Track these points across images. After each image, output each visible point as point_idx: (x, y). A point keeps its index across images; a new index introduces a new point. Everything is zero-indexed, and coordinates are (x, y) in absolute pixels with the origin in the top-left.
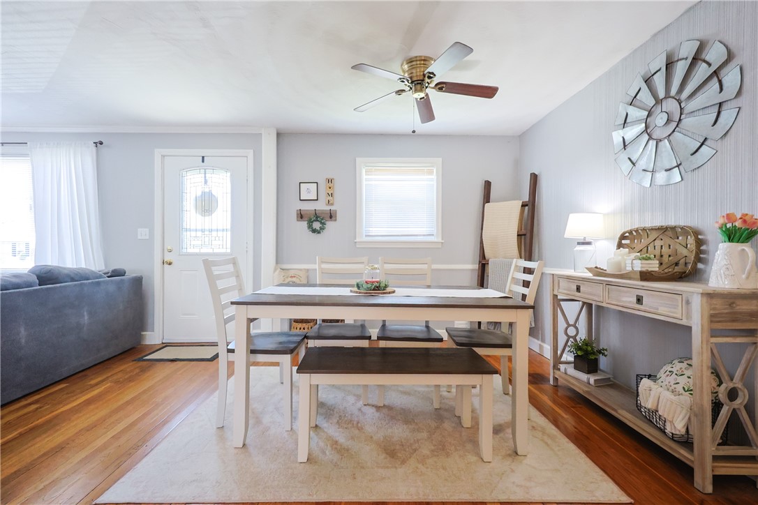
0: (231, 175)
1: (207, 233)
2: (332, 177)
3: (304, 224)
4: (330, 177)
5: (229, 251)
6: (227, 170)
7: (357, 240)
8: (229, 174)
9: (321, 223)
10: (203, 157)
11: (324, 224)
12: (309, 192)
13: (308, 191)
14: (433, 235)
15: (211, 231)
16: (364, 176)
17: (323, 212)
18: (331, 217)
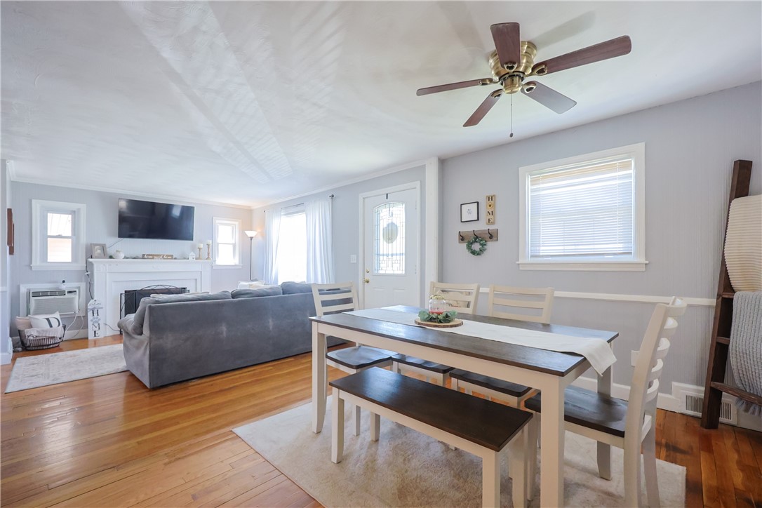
1: (390, 257)
2: (492, 194)
3: (464, 245)
4: (490, 194)
5: (404, 272)
6: (402, 202)
7: (521, 261)
9: (481, 244)
10: (387, 194)
11: (483, 245)
13: (469, 212)
14: (631, 253)
15: (392, 255)
18: (491, 237)
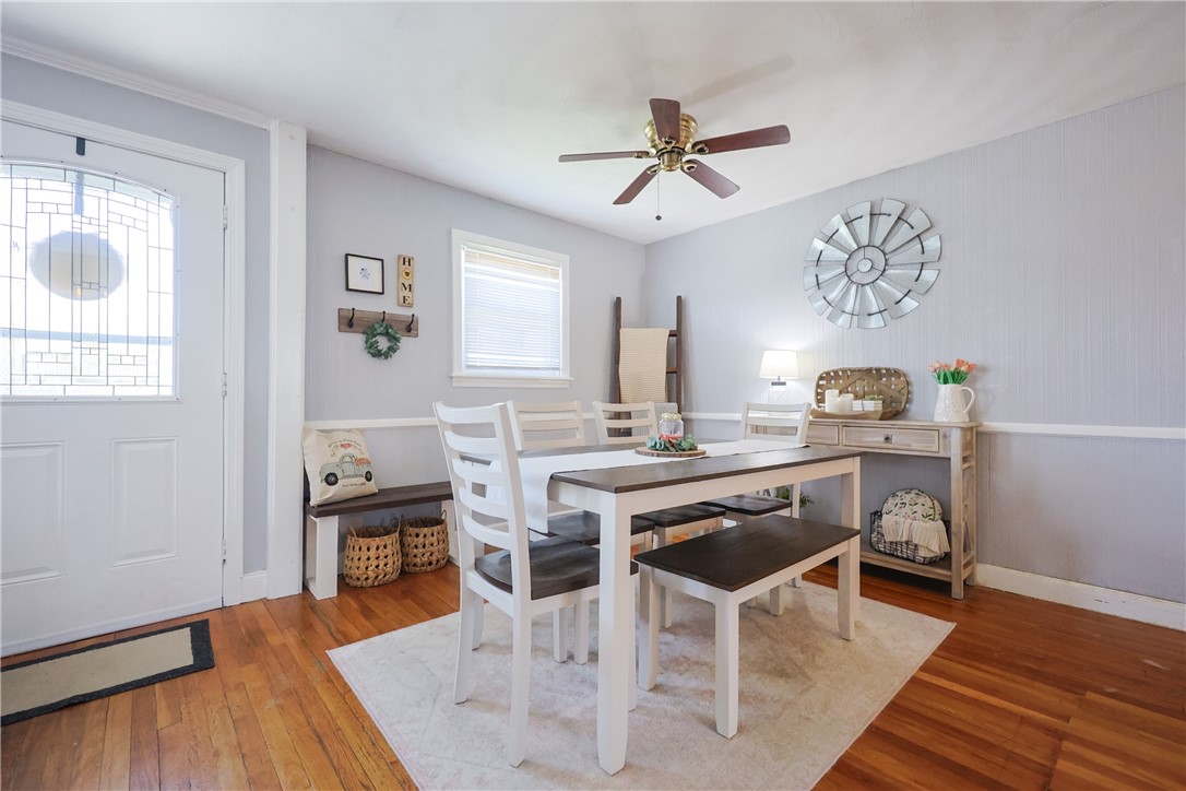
0: (176, 207)
1: (90, 344)
2: (410, 255)
3: (357, 339)
4: (407, 254)
5: (167, 392)
6: (162, 190)
7: (454, 375)
8: (167, 204)
9: (390, 340)
10: (81, 141)
12: (366, 277)
13: (365, 273)
14: (558, 369)
15: (105, 339)
16: (464, 265)
17: (396, 319)
18: (409, 329)
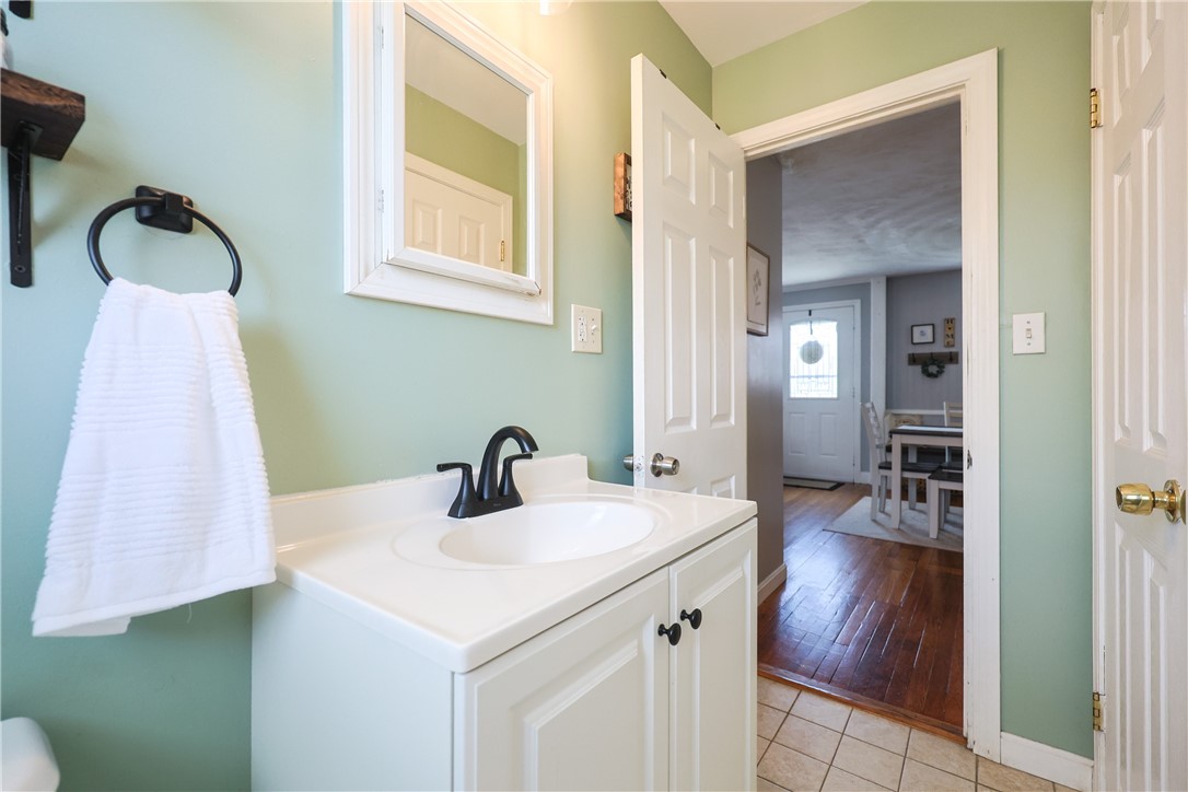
0: (838, 324)
1: (813, 379)
3: (918, 368)
5: (835, 396)
6: (833, 320)
8: (835, 323)
9: (939, 367)
10: (810, 311)
11: (942, 367)
12: (923, 335)
13: (923, 333)
15: (817, 377)
17: (941, 355)
18: (953, 359)
